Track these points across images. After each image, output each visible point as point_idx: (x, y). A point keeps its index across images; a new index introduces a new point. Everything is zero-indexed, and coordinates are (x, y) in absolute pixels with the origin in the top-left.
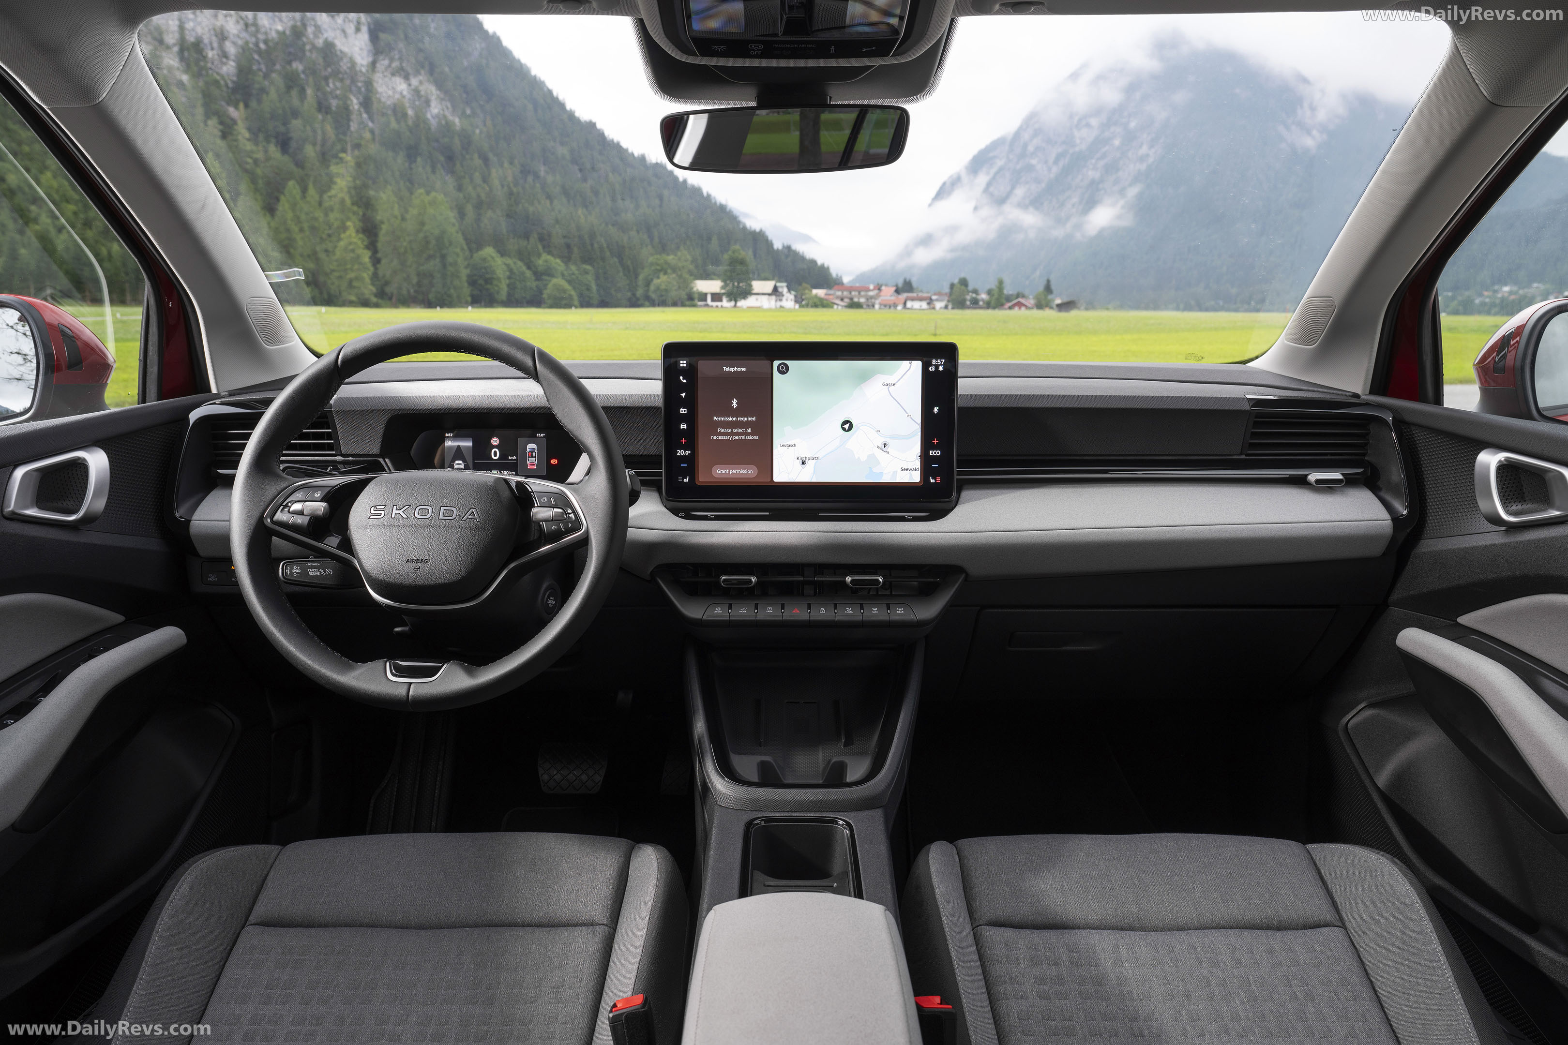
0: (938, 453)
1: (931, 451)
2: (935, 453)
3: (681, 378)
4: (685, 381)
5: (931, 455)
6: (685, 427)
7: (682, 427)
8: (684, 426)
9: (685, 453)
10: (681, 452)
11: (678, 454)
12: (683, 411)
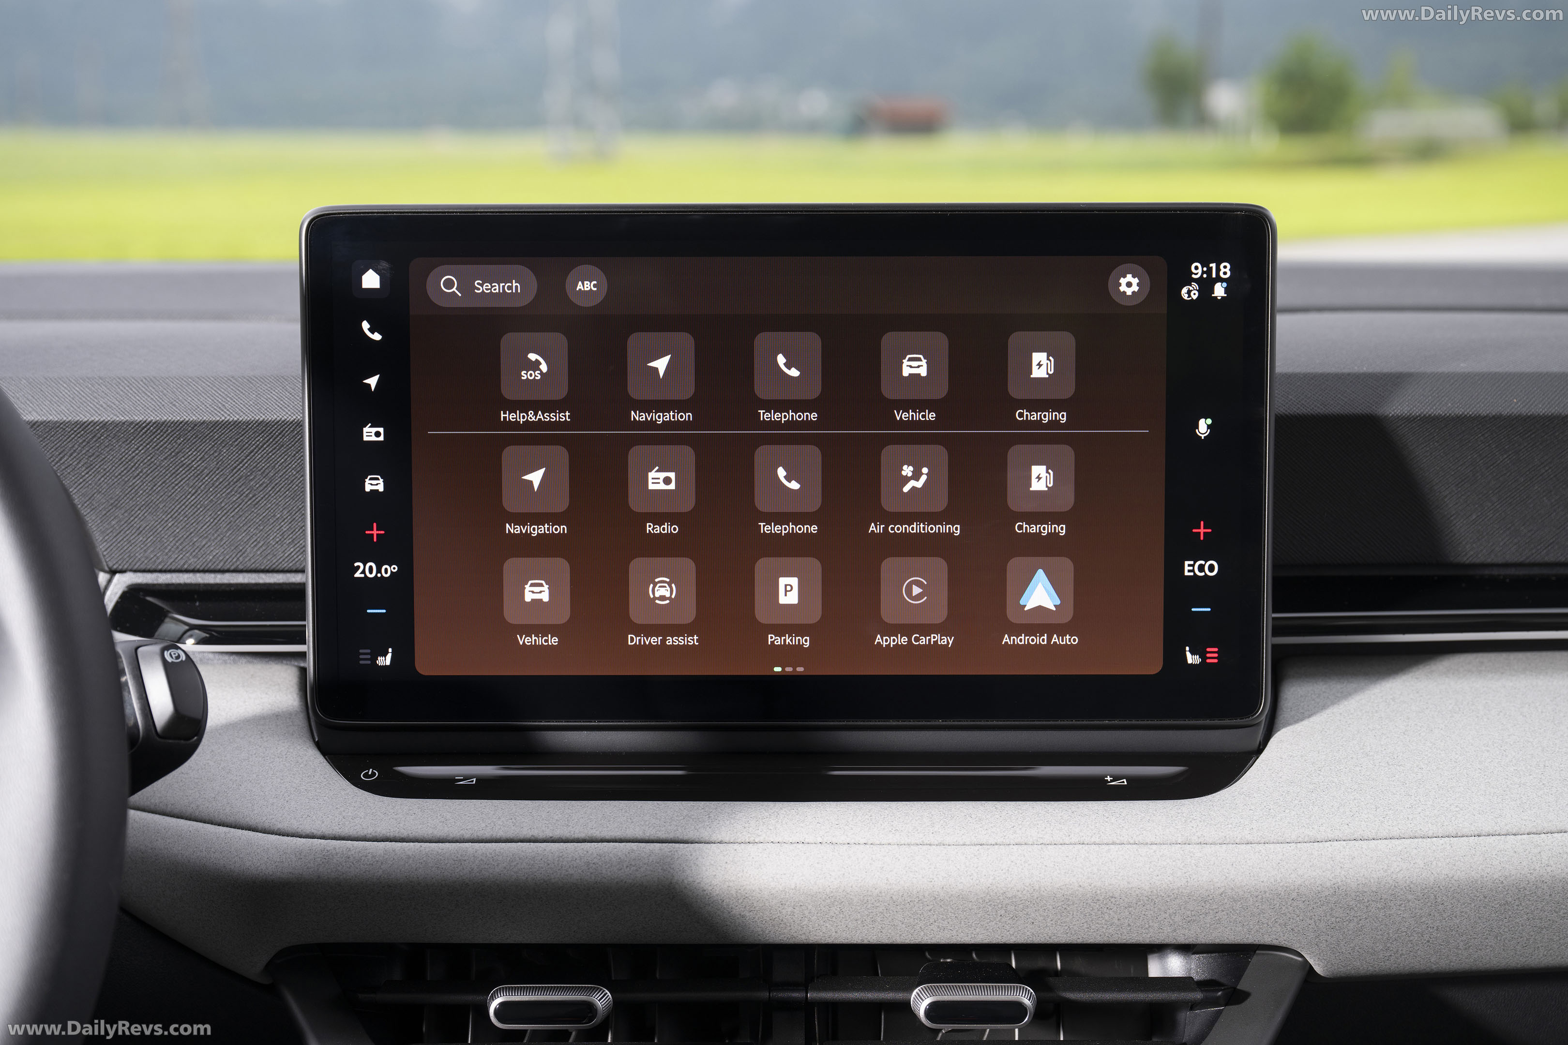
0: (1211, 568)
1: (1187, 563)
2: (1201, 568)
3: (365, 325)
4: (377, 337)
5: (1187, 573)
6: (381, 488)
7: (368, 488)
8: (374, 484)
9: (379, 571)
10: (365, 570)
11: (358, 575)
12: (370, 434)
